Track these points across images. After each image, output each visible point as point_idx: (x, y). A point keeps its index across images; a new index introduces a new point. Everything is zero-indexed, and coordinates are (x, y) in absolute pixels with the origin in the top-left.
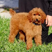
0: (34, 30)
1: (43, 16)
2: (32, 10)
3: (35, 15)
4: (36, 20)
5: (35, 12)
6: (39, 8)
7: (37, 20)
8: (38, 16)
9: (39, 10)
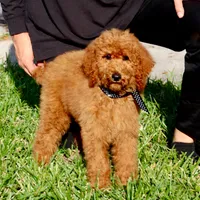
1: (140, 63)
2: (100, 38)
3: (108, 57)
4: (113, 77)
5: (110, 45)
7: (117, 77)
9: (126, 38)
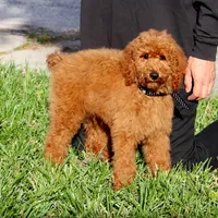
0: (144, 113)
6: (164, 32)
8: (157, 60)
